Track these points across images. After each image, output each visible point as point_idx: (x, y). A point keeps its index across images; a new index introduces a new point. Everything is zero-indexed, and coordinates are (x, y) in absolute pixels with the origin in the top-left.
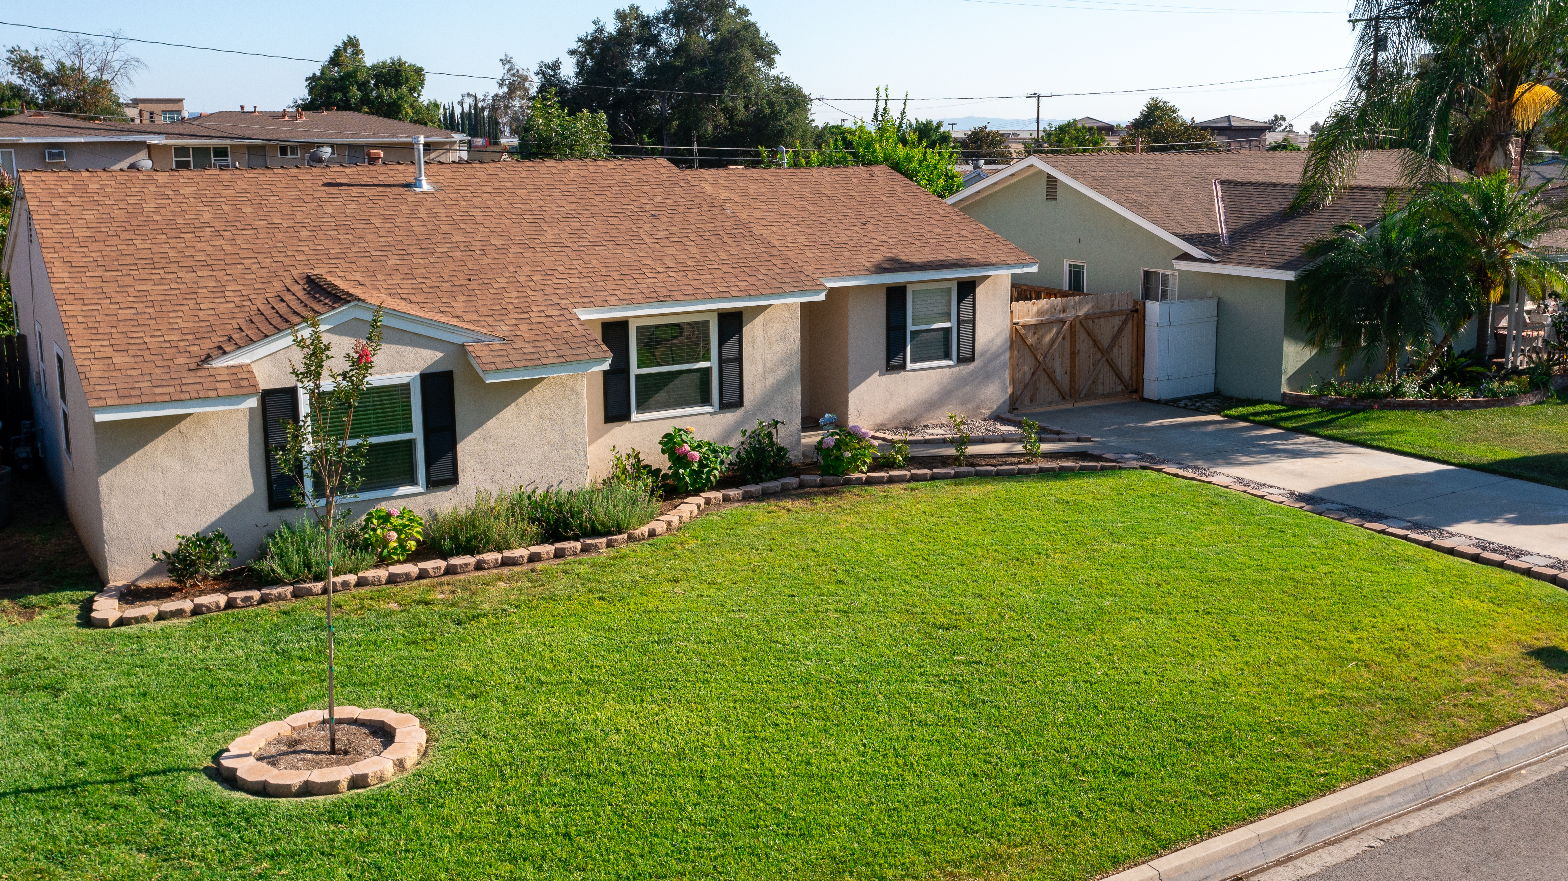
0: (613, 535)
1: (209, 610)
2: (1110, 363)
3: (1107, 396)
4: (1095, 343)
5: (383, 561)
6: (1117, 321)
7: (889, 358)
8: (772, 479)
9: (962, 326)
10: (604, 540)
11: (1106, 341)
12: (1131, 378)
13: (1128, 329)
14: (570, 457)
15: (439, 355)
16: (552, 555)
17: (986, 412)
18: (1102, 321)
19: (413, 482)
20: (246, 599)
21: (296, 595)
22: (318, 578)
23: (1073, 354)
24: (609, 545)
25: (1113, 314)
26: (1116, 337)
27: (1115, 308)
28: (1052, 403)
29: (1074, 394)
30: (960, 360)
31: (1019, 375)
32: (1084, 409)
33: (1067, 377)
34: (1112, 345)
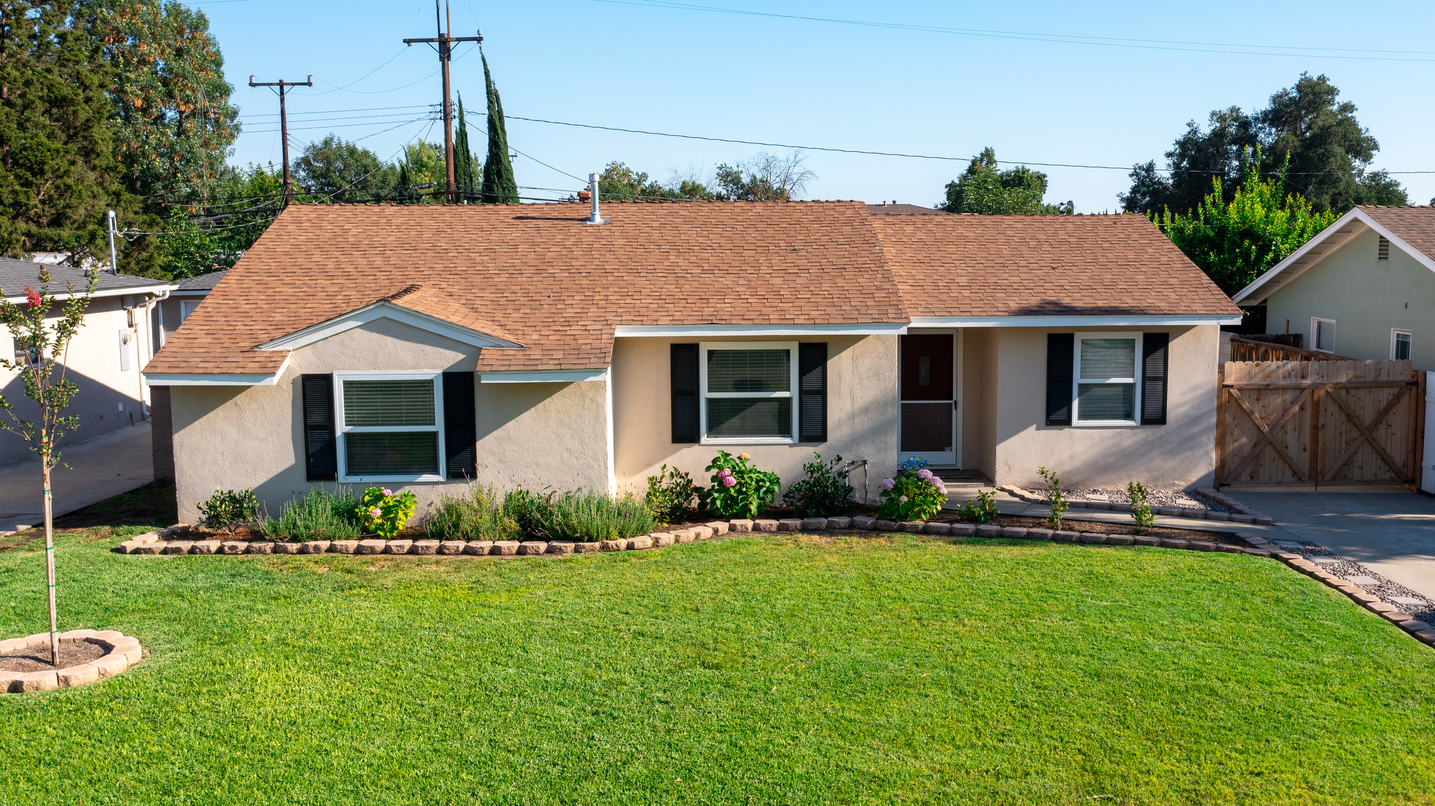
0: (583, 541)
2: (1373, 444)
3: (1367, 483)
4: (1350, 417)
5: (369, 534)
6: (1385, 395)
7: (1049, 412)
8: (818, 515)
9: (1148, 383)
10: (573, 545)
11: (1368, 416)
12: (1403, 464)
13: (1401, 406)
14: (588, 466)
15: (461, 356)
16: (514, 552)
18: (1361, 393)
19: (436, 471)
21: (275, 551)
22: (295, 539)
23: (1316, 428)
24: (577, 550)
25: (1379, 385)
26: (1383, 414)
27: (1383, 378)
28: (1280, 483)
29: (1315, 476)
30: (1146, 421)
31: (1231, 447)
32: (1327, 494)
33: (1307, 455)
34: (1376, 423)
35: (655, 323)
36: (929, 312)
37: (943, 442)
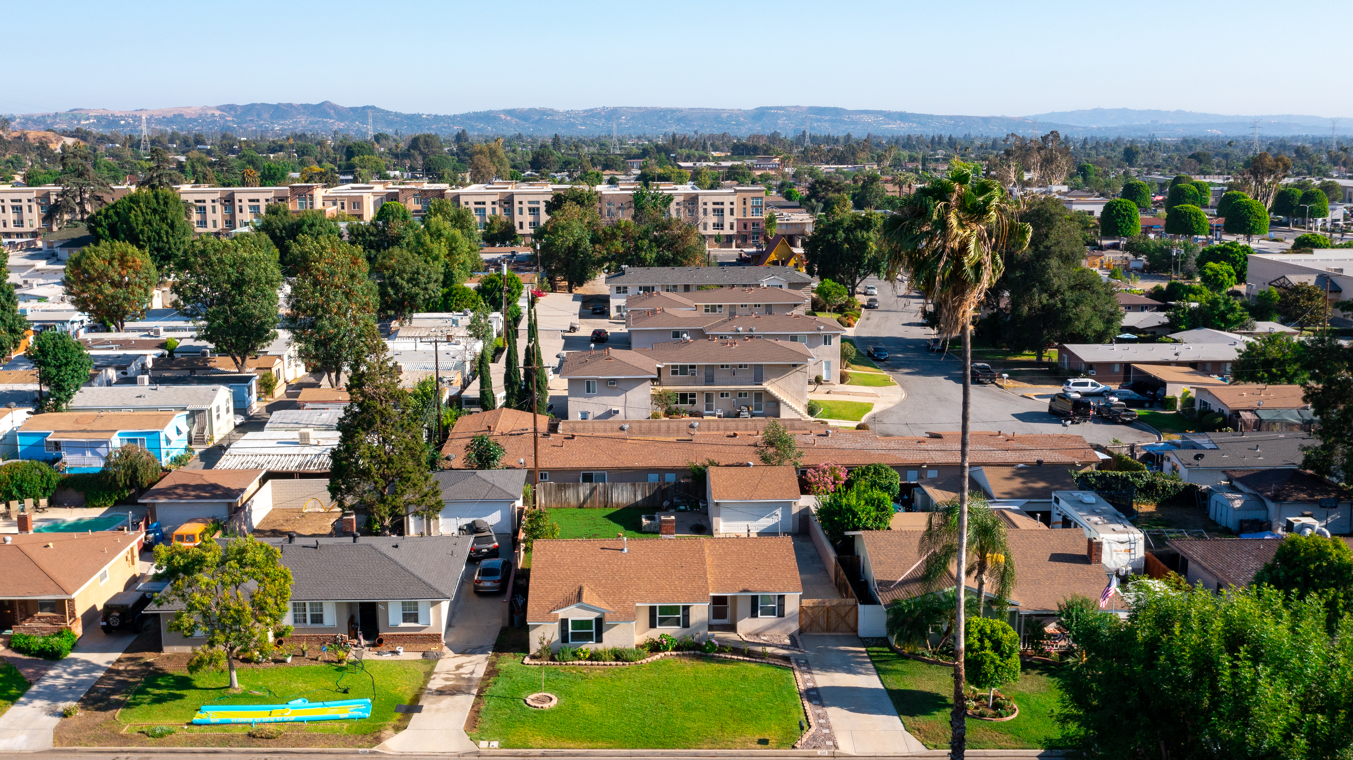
0: (633, 661)
1: (544, 664)
2: (844, 621)
3: (843, 632)
4: (838, 614)
5: (580, 659)
6: (848, 608)
7: (752, 613)
8: (686, 650)
9: (779, 606)
11: (843, 614)
12: (853, 627)
13: (853, 611)
14: (631, 638)
17: (785, 634)
19: (593, 641)
20: (547, 663)
21: (559, 664)
22: (565, 662)
23: (828, 617)
24: (629, 664)
25: (846, 605)
26: (847, 614)
28: (818, 632)
29: (828, 630)
30: (779, 616)
31: (803, 622)
32: (831, 636)
33: (825, 624)
34: (845, 616)
35: (646, 602)
36: (718, 591)
37: (724, 616)
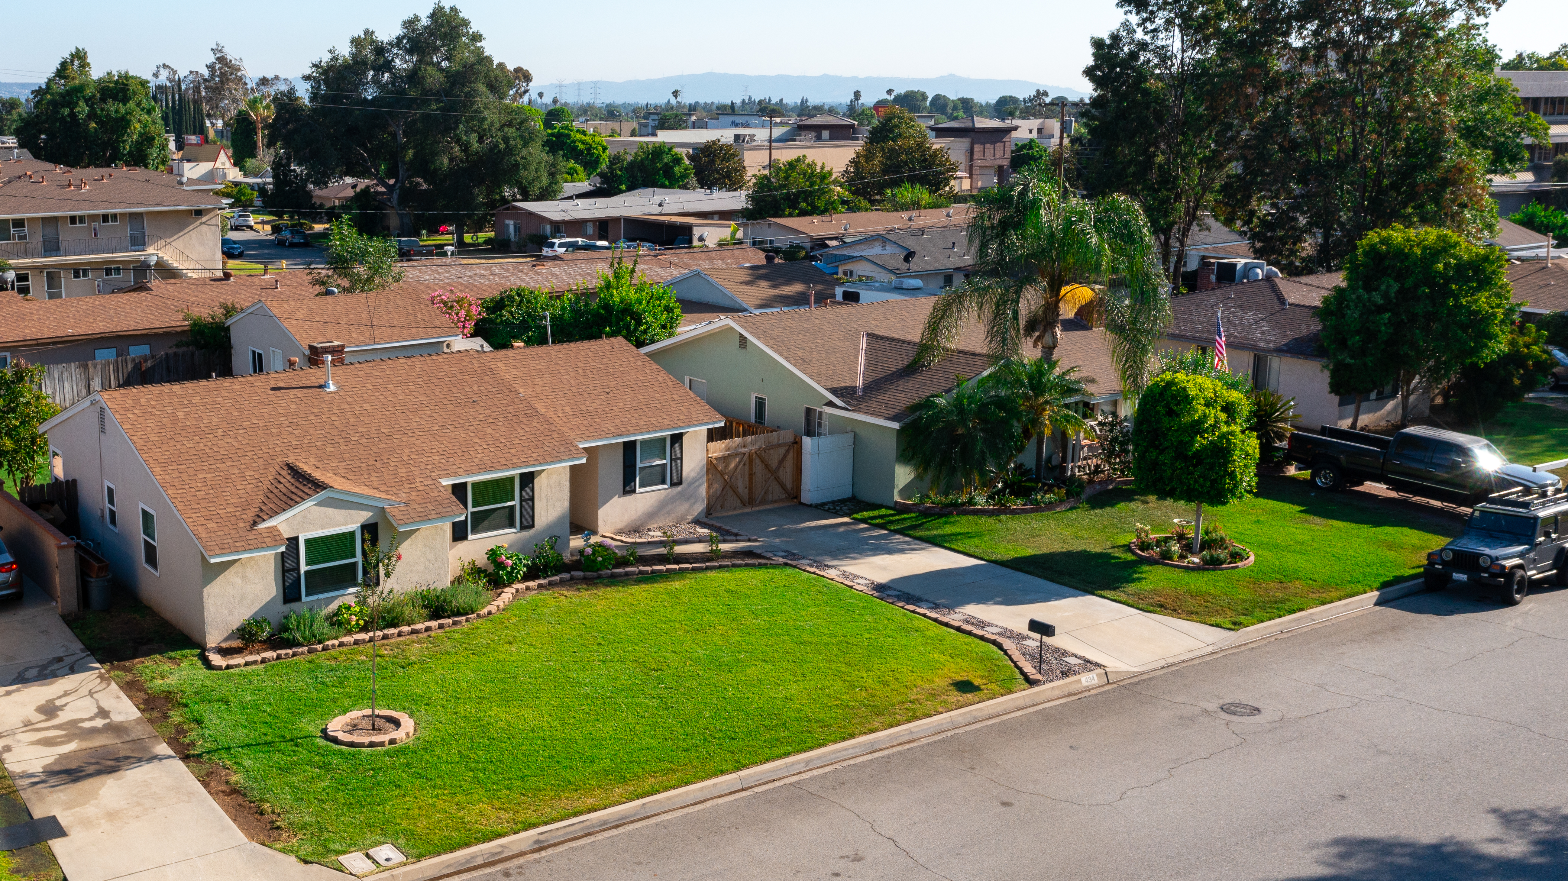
0: (468, 614)
1: (269, 661)
2: (777, 479)
3: (775, 502)
4: (767, 466)
5: (350, 632)
7: (625, 486)
11: (774, 464)
12: (792, 489)
13: (790, 455)
14: (439, 568)
15: (371, 514)
17: (690, 518)
18: (771, 451)
19: (356, 585)
20: (286, 654)
21: (309, 652)
22: (320, 642)
23: (751, 475)
24: (467, 620)
25: (779, 445)
26: (781, 461)
27: (782, 441)
28: (735, 509)
29: (751, 502)
30: (672, 484)
31: (713, 491)
32: (758, 512)
33: (747, 490)
34: (778, 468)
